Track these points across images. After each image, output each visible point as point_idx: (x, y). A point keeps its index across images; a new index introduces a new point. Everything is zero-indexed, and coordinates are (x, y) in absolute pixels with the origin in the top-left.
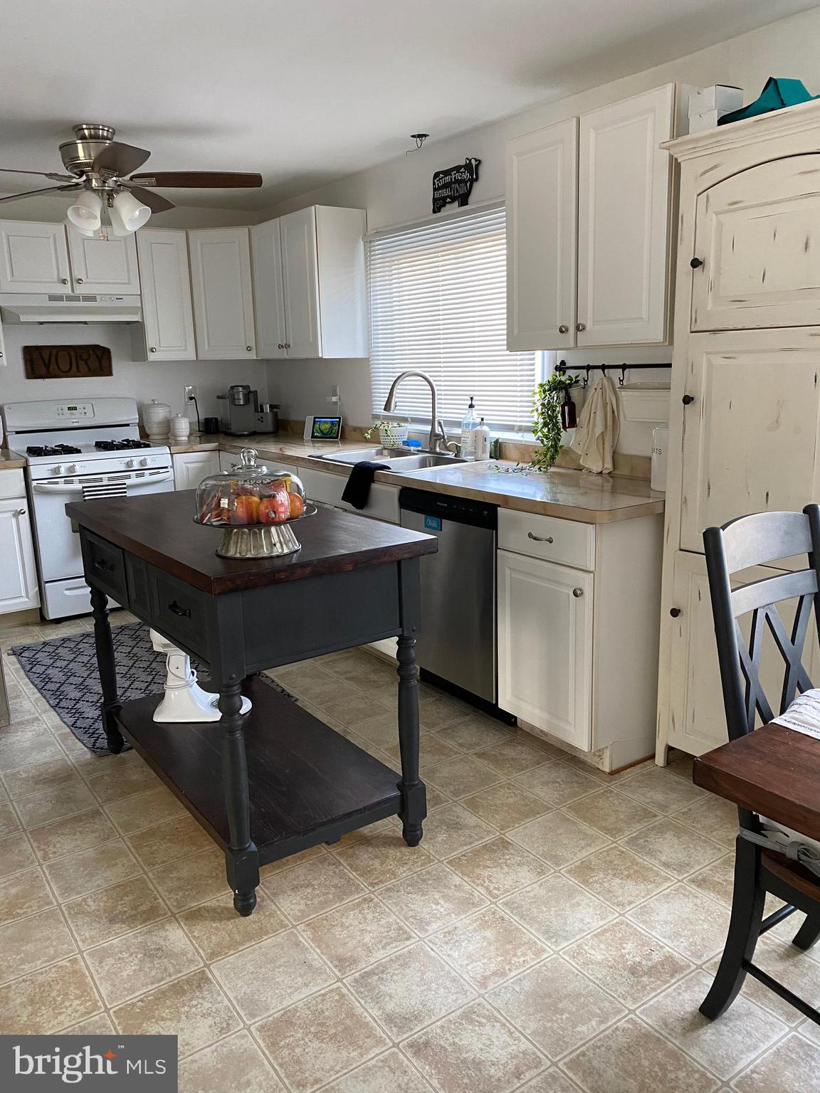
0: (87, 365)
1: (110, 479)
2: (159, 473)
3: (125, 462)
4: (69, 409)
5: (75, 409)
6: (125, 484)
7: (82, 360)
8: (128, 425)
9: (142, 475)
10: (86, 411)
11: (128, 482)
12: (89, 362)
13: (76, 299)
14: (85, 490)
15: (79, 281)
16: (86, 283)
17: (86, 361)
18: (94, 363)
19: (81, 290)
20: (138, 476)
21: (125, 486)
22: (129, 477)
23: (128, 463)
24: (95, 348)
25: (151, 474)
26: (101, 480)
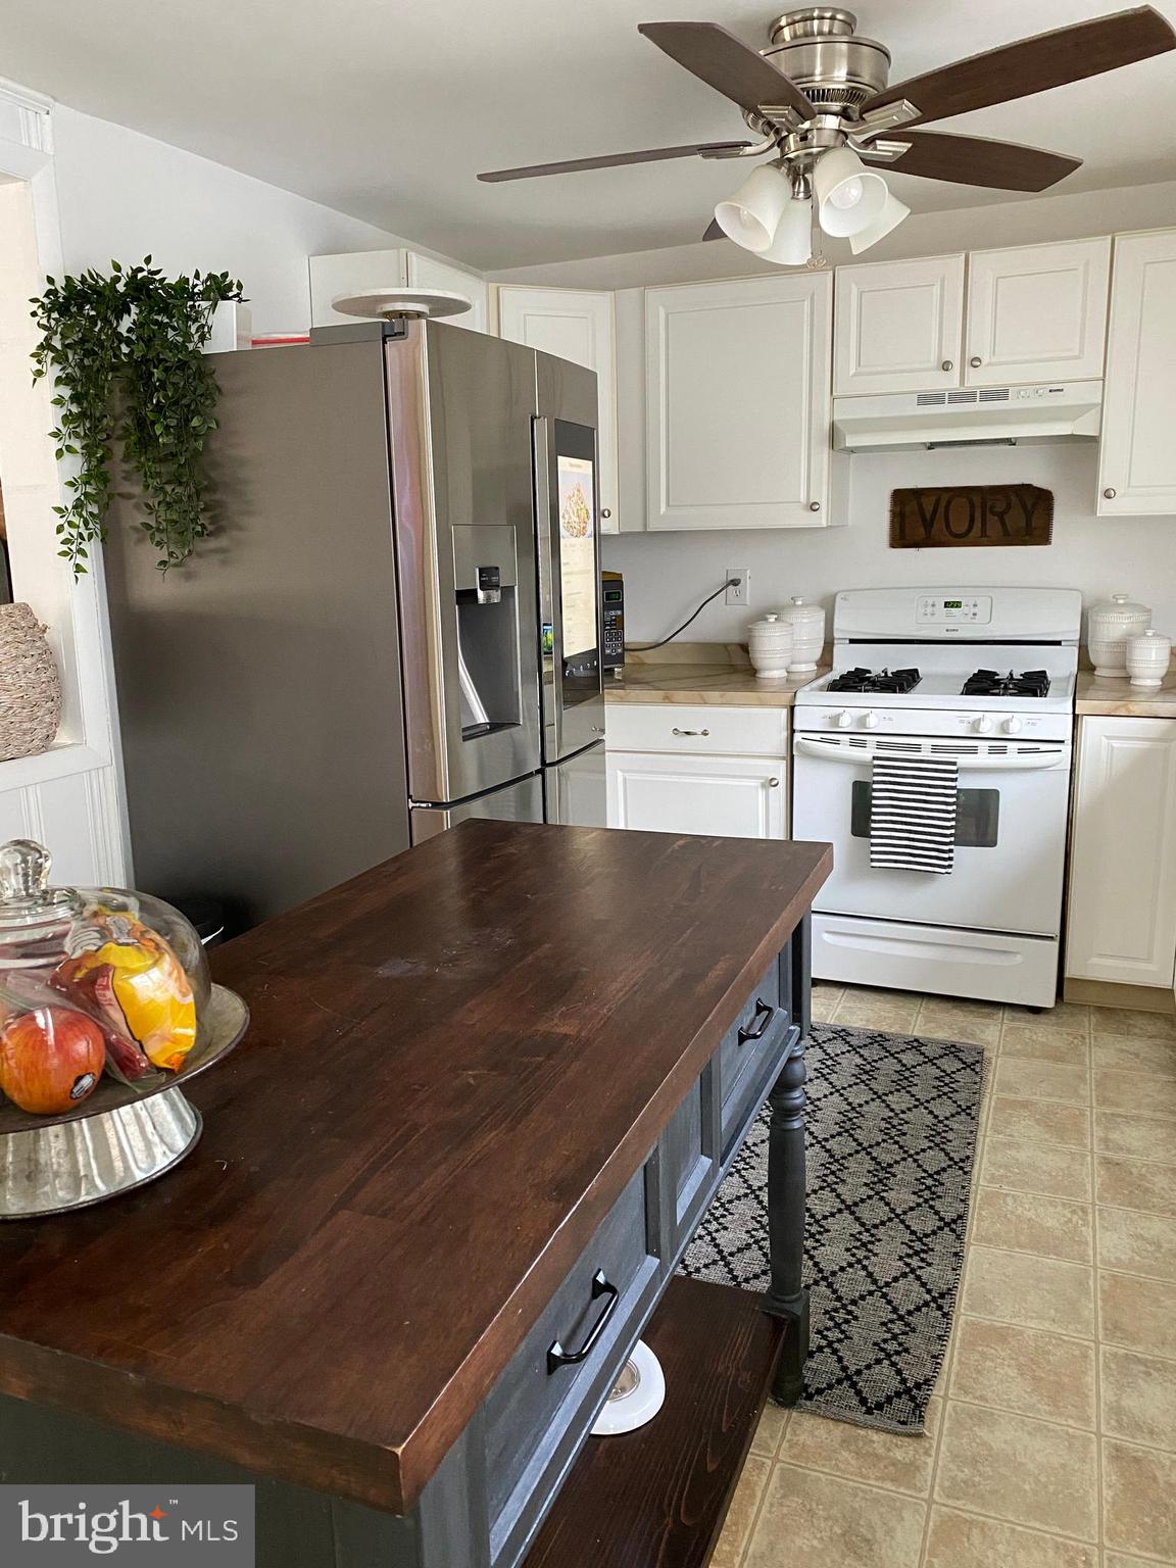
0: (1003, 524)
1: (935, 749)
2: (1037, 751)
3: (971, 719)
4: (947, 605)
5: (957, 605)
6: (954, 764)
7: (993, 513)
8: (1058, 643)
9: (1003, 751)
10: (976, 610)
11: (963, 760)
12: (1006, 517)
13: (969, 397)
14: (876, 762)
15: (975, 362)
16: (989, 364)
17: (1001, 516)
18: (1016, 518)
19: (977, 380)
20: (993, 751)
21: (954, 768)
22: (973, 751)
23: (974, 722)
24: (1026, 488)
25: (1021, 751)
26: (917, 748)
